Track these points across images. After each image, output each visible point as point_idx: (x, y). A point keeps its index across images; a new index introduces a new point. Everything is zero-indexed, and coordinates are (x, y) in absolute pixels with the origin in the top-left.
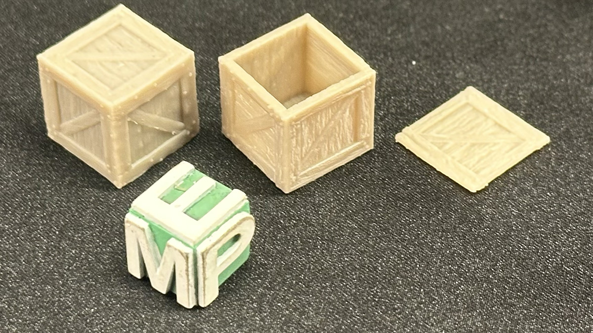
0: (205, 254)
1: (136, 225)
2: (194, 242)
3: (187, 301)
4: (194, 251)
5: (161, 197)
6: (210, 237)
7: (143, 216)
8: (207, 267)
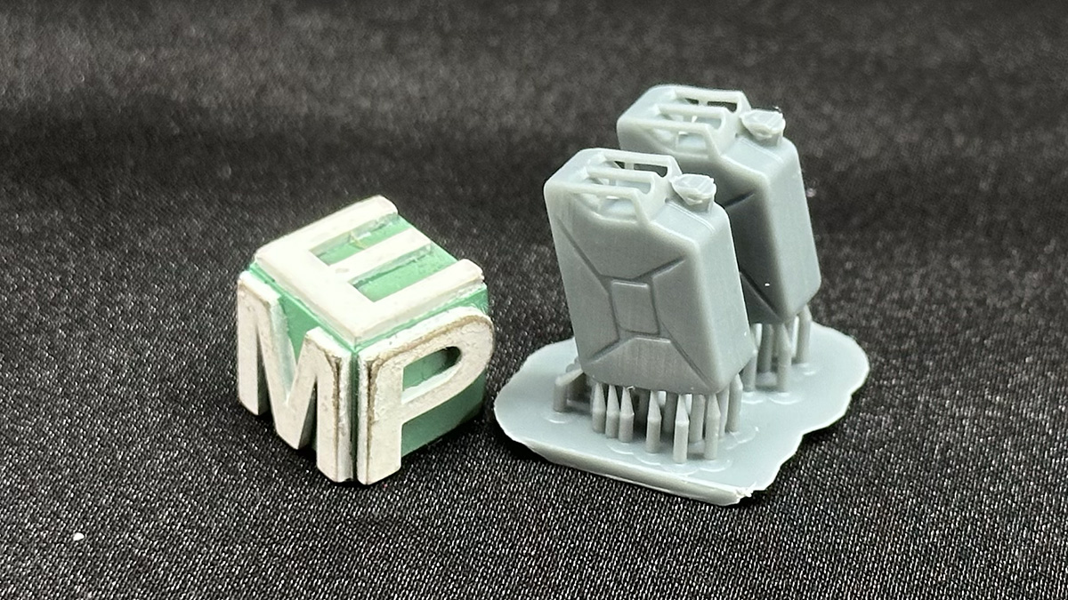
0: (374, 365)
1: (256, 297)
2: (356, 339)
3: (334, 465)
4: (352, 358)
5: (319, 253)
6: (394, 337)
7: (274, 281)
8: (378, 397)
